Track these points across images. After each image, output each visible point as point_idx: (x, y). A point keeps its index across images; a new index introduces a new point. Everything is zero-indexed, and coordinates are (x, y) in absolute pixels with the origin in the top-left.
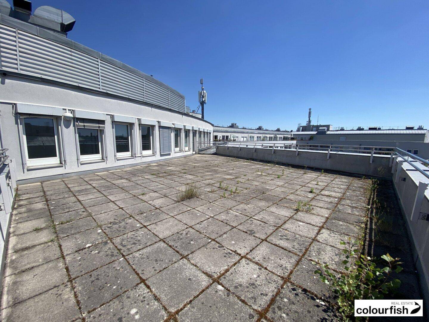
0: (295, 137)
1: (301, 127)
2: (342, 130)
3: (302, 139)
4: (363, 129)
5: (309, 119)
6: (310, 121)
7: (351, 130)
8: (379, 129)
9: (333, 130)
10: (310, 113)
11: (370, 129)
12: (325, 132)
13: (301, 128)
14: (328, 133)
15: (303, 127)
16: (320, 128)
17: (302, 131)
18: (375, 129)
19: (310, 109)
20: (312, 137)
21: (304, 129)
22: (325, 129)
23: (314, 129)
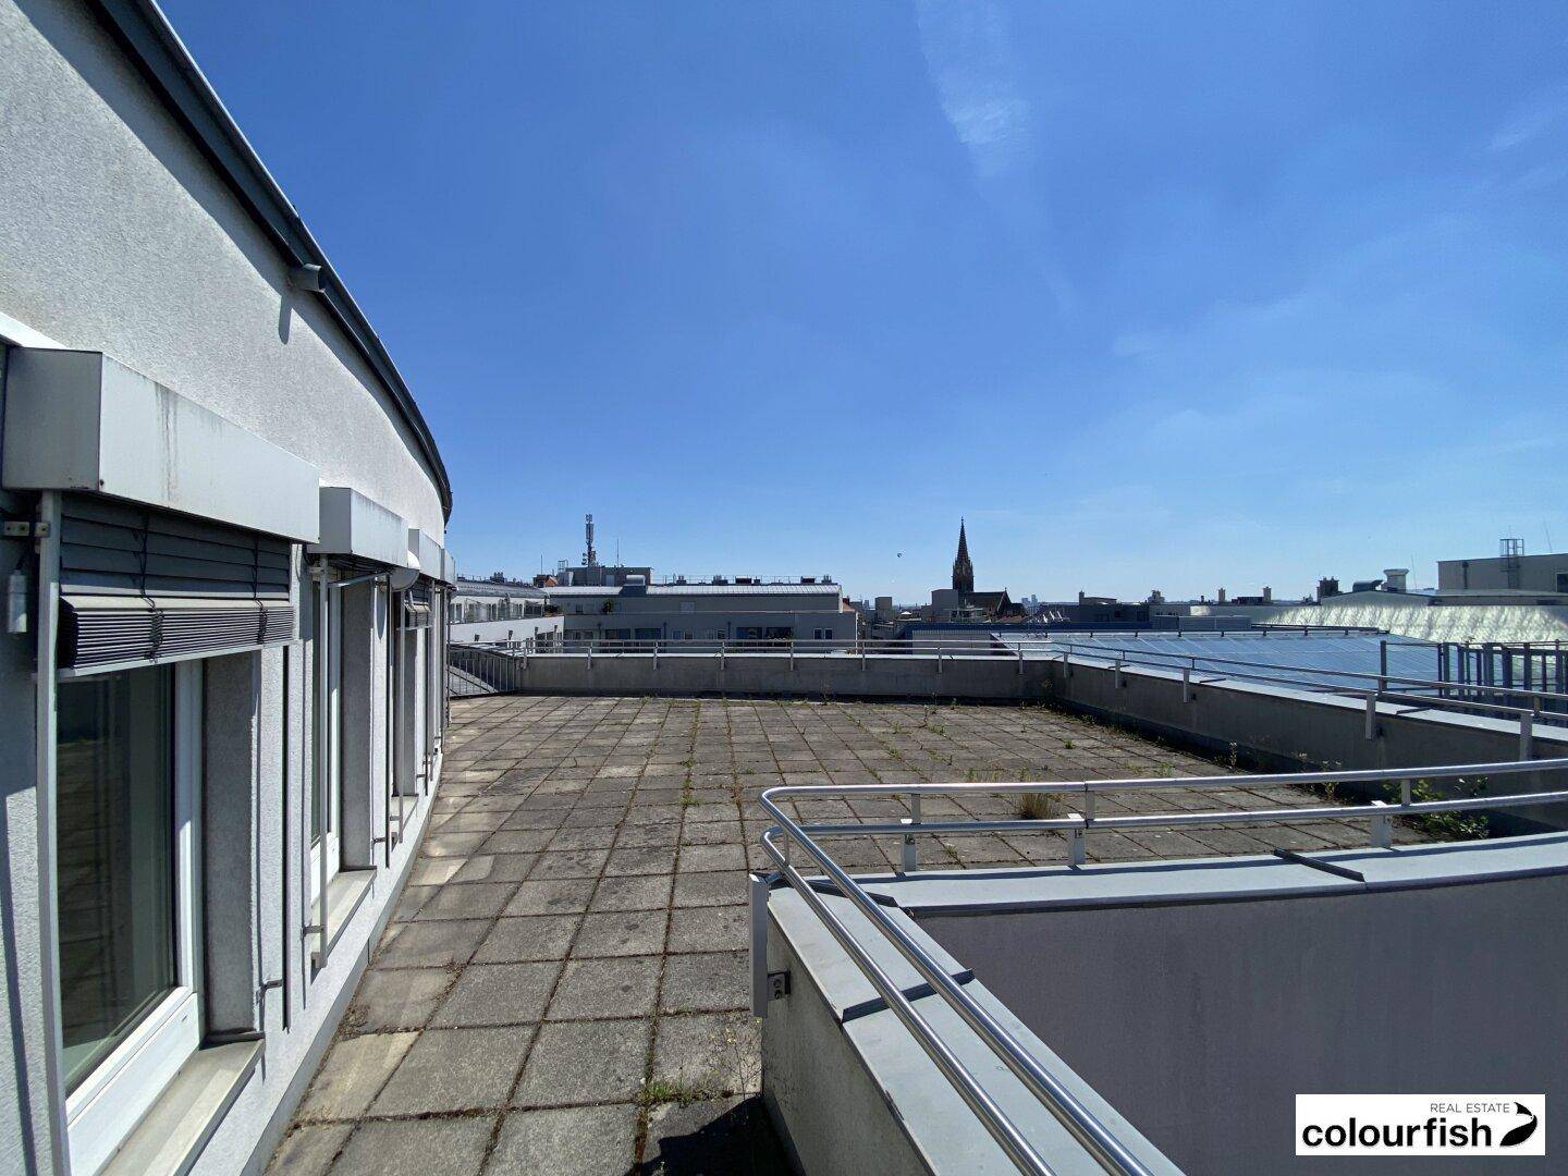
0: (555, 603)
1: (570, 570)
2: (681, 582)
3: (579, 612)
4: (725, 583)
5: (590, 548)
6: (591, 554)
7: (700, 584)
8: (757, 583)
9: (661, 583)
10: (589, 528)
11: (740, 582)
12: (644, 589)
13: (571, 575)
14: (651, 590)
15: (576, 571)
16: (628, 577)
17: (575, 583)
18: (746, 582)
19: (589, 517)
20: (608, 605)
21: (581, 577)
22: (641, 581)
23: (610, 578)
